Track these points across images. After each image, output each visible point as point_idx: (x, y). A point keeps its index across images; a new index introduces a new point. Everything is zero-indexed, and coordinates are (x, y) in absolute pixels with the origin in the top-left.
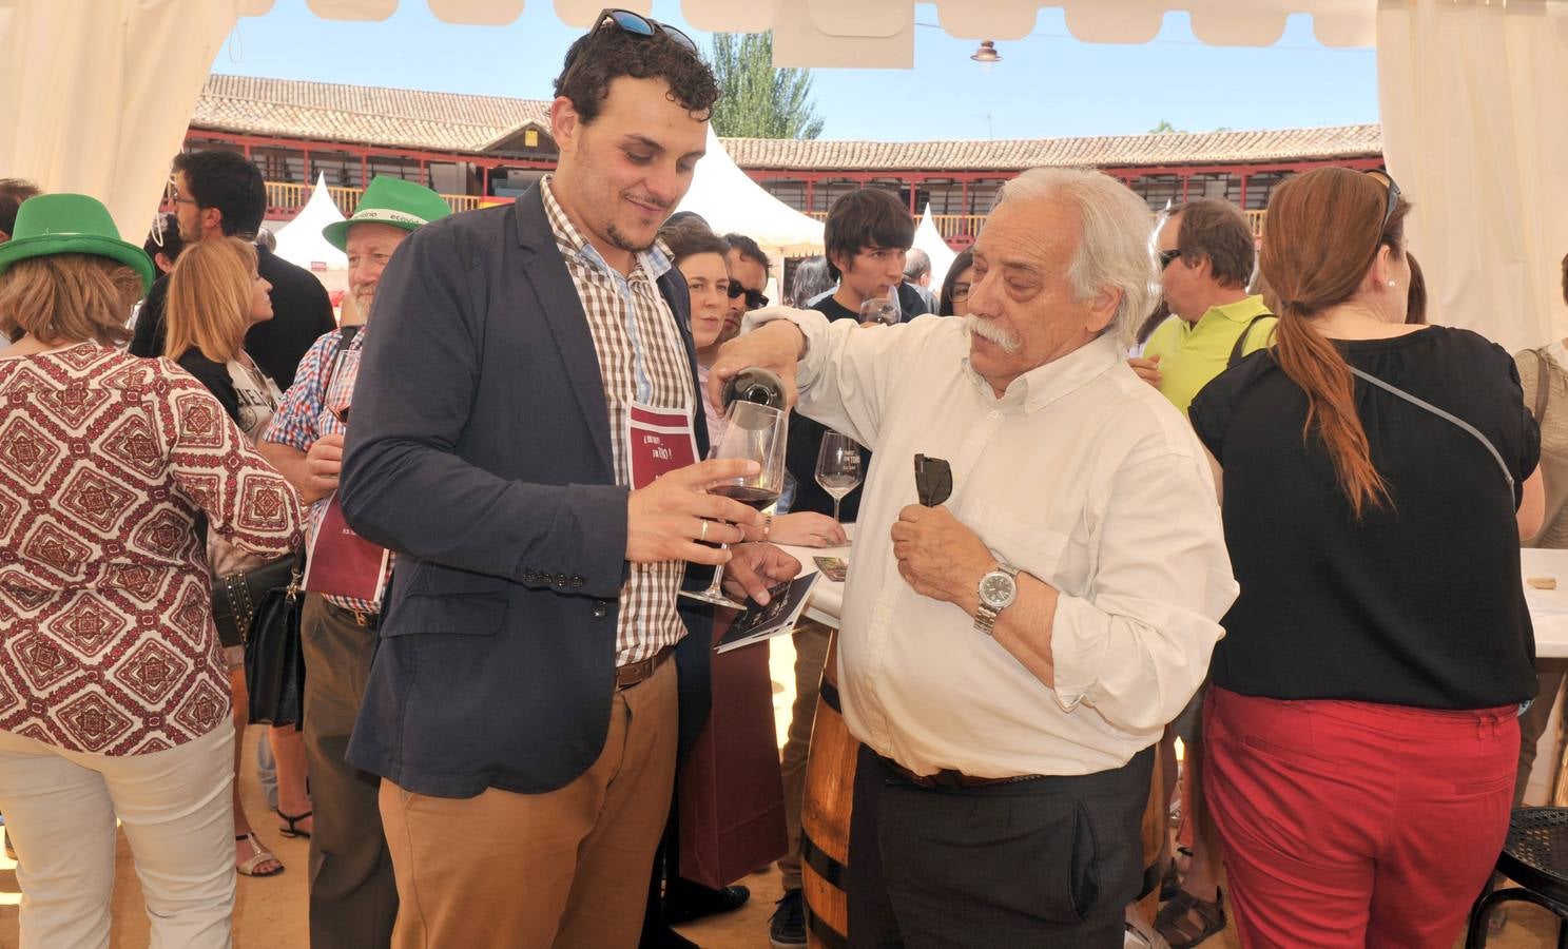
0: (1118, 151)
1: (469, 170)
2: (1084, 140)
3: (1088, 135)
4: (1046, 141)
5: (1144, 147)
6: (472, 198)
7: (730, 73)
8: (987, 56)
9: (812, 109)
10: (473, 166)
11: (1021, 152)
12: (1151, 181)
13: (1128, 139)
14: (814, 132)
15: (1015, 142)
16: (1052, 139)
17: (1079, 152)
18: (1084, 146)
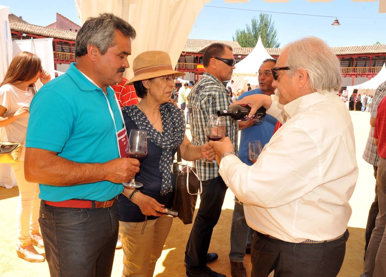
0: (368, 50)
1: (194, 57)
2: (358, 47)
3: (359, 46)
4: (346, 47)
5: (376, 48)
6: (195, 64)
7: (256, 32)
8: (336, 24)
9: (277, 40)
10: (195, 56)
11: (340, 50)
12: (377, 58)
13: (371, 46)
14: (278, 46)
15: (338, 48)
16: (348, 46)
17: (356, 50)
18: (358, 48)
